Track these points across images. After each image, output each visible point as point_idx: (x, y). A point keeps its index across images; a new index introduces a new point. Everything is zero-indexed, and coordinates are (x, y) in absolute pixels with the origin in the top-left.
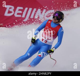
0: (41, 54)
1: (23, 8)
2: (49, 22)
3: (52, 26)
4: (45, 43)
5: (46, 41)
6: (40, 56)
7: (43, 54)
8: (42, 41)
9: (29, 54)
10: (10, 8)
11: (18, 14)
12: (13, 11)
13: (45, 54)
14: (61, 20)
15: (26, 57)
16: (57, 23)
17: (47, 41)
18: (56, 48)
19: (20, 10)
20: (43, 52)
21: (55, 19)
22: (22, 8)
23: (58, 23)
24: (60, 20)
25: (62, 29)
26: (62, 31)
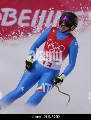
0: (42, 87)
1: (32, 11)
2: (54, 31)
3: (58, 38)
4: (48, 67)
5: (49, 64)
6: (41, 90)
7: (46, 86)
8: (44, 64)
9: (22, 89)
10: (10, 12)
11: (24, 21)
12: (15, 17)
13: (50, 87)
14: (74, 26)
15: (17, 93)
16: (66, 31)
17: (51, 64)
18: (66, 75)
19: (26, 15)
20: (46, 84)
21: (62, 25)
22: (29, 11)
23: (68, 32)
24: (72, 27)
25: (76, 41)
26: (76, 44)
